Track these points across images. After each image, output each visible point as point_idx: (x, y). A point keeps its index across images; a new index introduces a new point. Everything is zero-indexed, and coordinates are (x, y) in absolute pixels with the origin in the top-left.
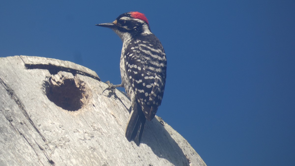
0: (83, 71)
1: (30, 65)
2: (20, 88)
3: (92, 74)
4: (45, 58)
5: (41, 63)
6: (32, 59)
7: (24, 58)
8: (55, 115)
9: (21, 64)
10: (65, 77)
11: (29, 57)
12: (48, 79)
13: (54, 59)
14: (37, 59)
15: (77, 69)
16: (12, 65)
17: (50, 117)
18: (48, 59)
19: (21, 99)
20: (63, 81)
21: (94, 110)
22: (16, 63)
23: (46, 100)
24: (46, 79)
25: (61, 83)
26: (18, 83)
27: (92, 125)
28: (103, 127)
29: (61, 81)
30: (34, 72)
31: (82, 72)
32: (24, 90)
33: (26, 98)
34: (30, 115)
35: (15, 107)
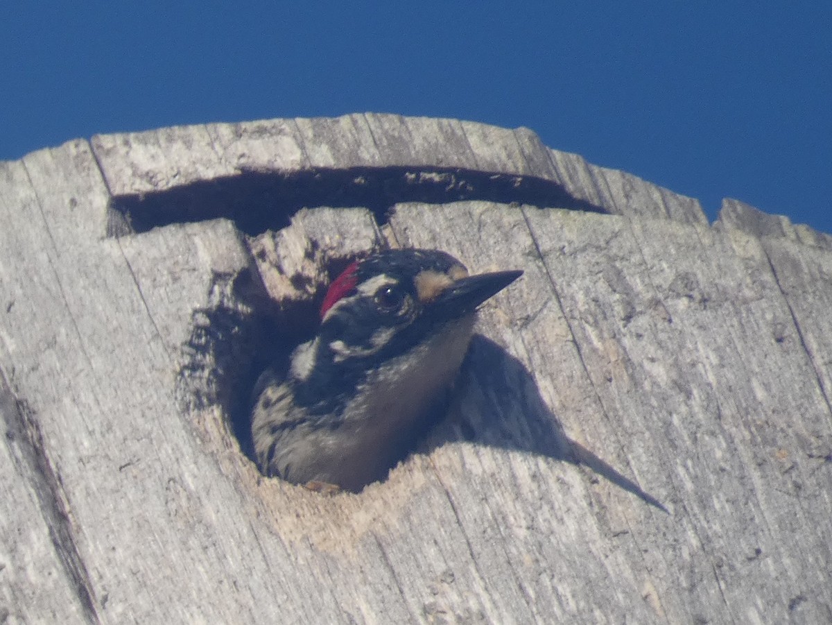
0: (443, 165)
1: (142, 198)
2: (69, 387)
3: (499, 169)
4: (225, 130)
5: (193, 177)
6: (153, 150)
7: (108, 152)
8: (228, 576)
9: (91, 203)
10: (324, 251)
11: (141, 135)
12: (228, 290)
13: (276, 121)
14: (178, 146)
15: (405, 162)
16: (48, 212)
17: (200, 590)
18: (238, 135)
19: (67, 476)
20: (320, 270)
21: (463, 465)
22: (67, 201)
23: (196, 463)
24: (217, 289)
25: (313, 283)
26: (62, 349)
27: (429, 600)
28: (496, 596)
29: (311, 271)
30: (154, 253)
31: (439, 171)
32: (91, 401)
33: (93, 463)
34: (104, 593)
35: (33, 536)
